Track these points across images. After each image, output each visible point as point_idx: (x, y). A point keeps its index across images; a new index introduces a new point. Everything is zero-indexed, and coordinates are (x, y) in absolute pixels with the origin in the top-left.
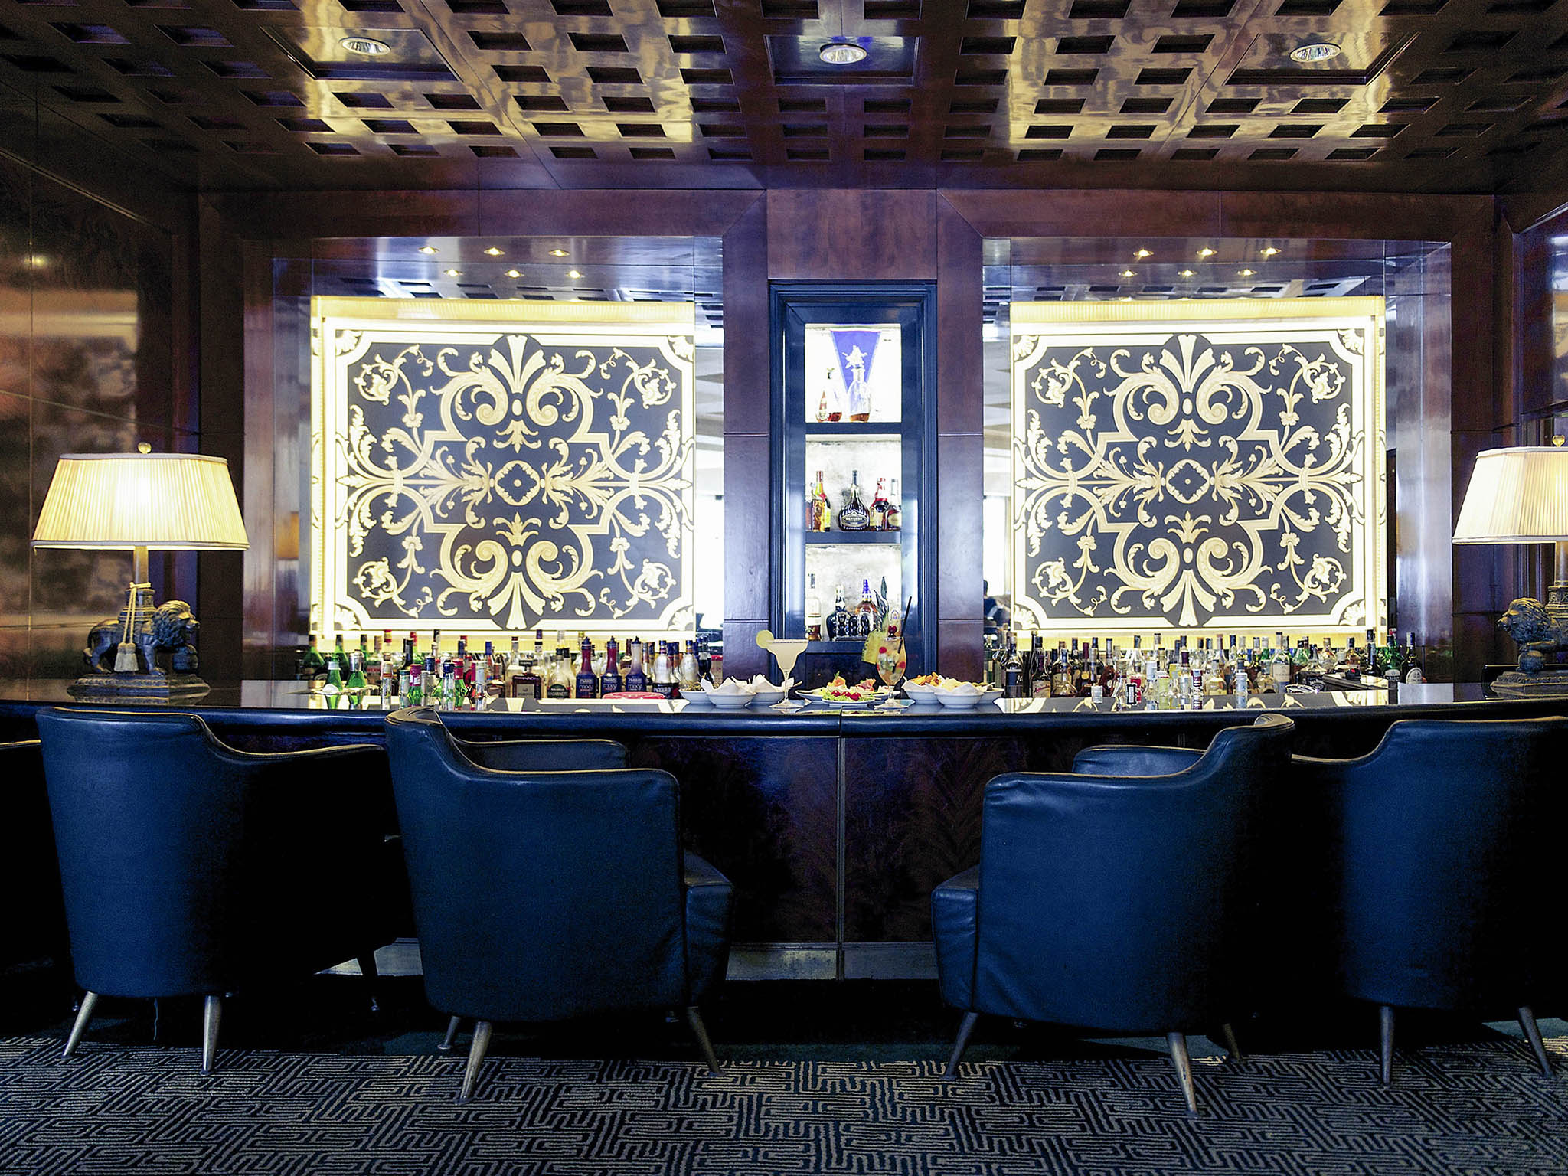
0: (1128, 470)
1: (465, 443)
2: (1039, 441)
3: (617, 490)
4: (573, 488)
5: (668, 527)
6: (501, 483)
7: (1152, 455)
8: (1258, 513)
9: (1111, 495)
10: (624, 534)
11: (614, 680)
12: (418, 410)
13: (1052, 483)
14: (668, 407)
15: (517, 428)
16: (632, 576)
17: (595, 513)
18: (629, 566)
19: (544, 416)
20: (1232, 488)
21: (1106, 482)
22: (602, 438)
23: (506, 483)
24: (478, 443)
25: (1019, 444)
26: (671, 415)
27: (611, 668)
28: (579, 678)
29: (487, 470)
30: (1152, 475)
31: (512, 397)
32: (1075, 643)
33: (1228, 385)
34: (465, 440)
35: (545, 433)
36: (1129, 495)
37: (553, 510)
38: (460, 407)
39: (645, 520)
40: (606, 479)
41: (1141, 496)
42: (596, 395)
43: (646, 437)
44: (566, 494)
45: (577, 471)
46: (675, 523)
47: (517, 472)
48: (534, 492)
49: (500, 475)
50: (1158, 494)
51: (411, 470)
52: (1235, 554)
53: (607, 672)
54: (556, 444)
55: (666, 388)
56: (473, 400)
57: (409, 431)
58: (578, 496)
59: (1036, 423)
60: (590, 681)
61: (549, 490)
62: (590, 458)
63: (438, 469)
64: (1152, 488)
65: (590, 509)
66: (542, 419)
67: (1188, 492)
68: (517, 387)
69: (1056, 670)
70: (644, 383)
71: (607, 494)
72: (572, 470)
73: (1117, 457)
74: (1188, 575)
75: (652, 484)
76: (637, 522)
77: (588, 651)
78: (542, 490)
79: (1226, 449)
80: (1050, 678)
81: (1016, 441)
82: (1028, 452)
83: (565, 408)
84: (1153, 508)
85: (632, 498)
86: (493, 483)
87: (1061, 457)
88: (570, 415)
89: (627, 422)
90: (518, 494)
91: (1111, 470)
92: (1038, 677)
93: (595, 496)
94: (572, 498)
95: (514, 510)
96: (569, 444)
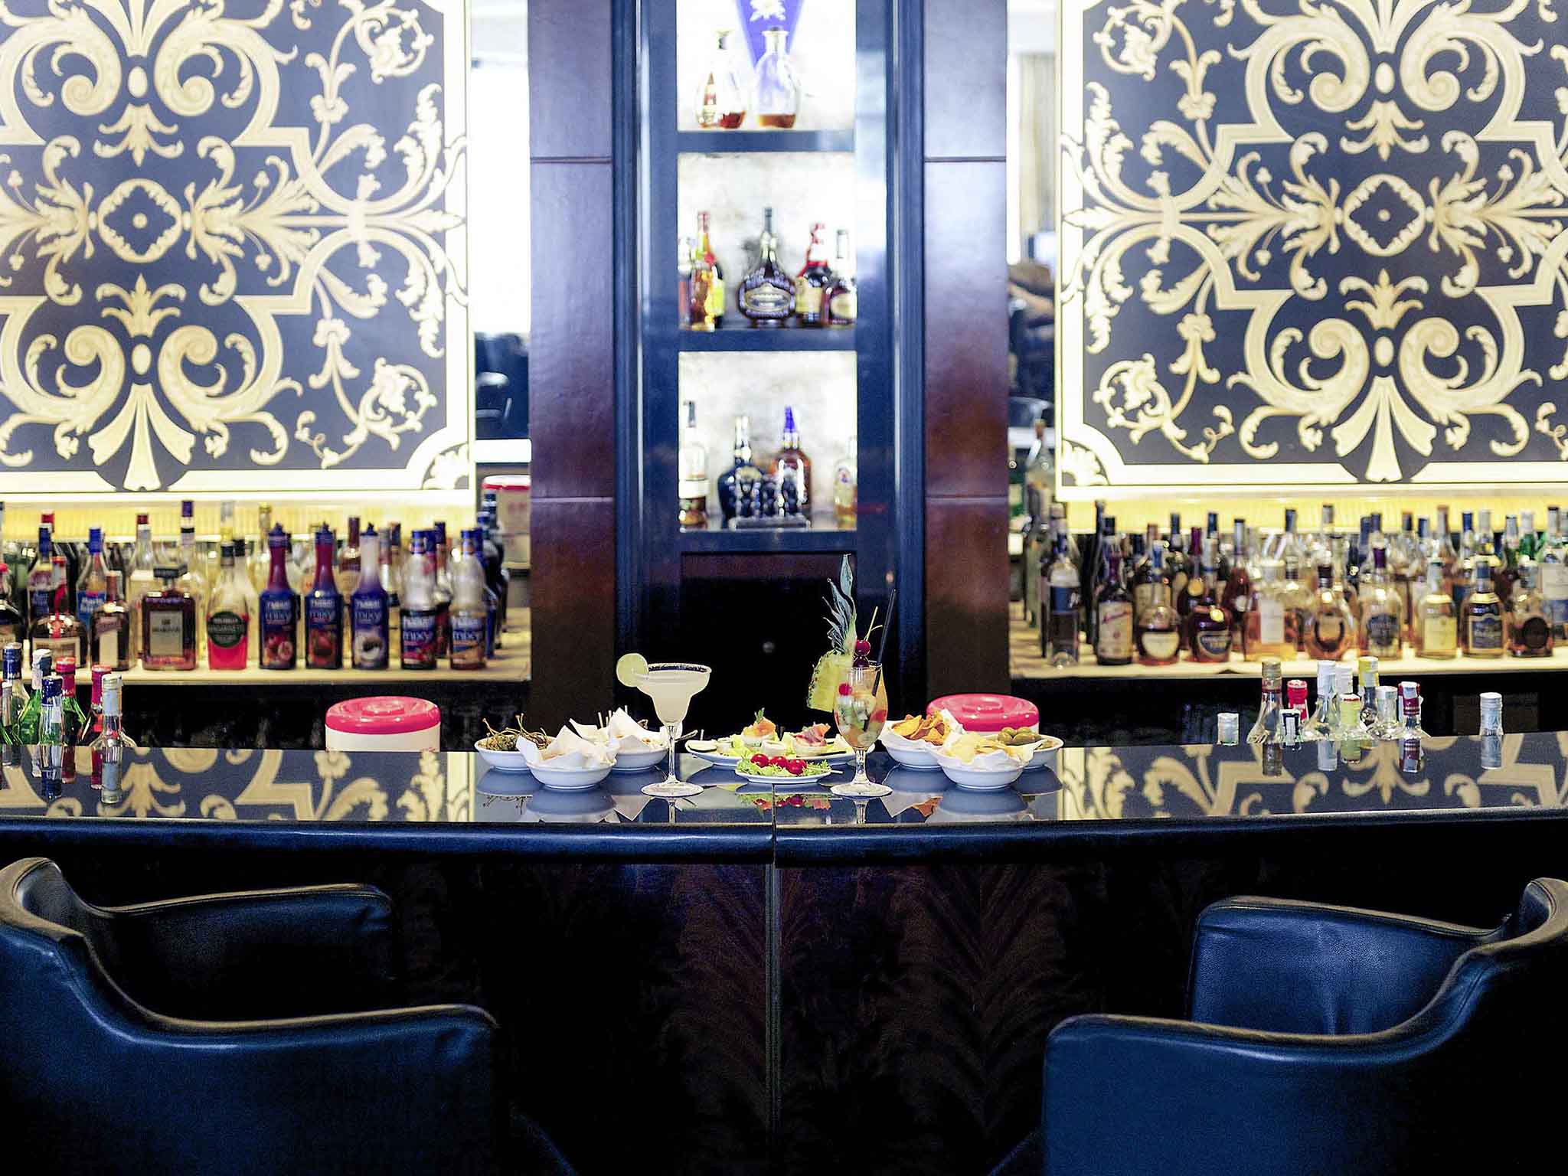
0: (1273, 193)
1: (41, 149)
2: (1108, 141)
3: (325, 231)
4: (244, 230)
5: (421, 299)
6: (109, 220)
7: (1317, 167)
8: (1514, 274)
9: (1241, 240)
10: (339, 312)
11: (328, 604)
13: (1134, 217)
14: (417, 81)
15: (139, 121)
16: (356, 389)
17: (285, 274)
18: (351, 372)
19: (188, 97)
20: (1467, 229)
21: (1231, 217)
22: (296, 138)
23: (119, 220)
24: (67, 149)
25: (1072, 147)
26: (425, 95)
27: (325, 581)
28: (264, 599)
29: (83, 197)
30: (1318, 204)
31: (127, 64)
32: (1175, 522)
33: (1462, 40)
34: (40, 141)
35: (190, 129)
36: (1274, 240)
37: (206, 271)
38: (32, 83)
39: (377, 286)
40: (305, 213)
41: (1296, 243)
42: (285, 59)
43: (379, 134)
44: (231, 240)
45: (252, 198)
46: (434, 291)
47: (140, 201)
48: (170, 237)
49: (108, 205)
50: (1329, 240)
52: (1471, 350)
53: (316, 587)
54: (210, 150)
55: (415, 45)
56: (55, 68)
58: (252, 245)
59: (1102, 107)
60: (285, 605)
61: (199, 234)
62: (274, 175)
64: (1317, 228)
65: (275, 269)
66: (185, 103)
67: (1384, 235)
68: (138, 45)
69: (1142, 576)
70: (373, 36)
71: (306, 239)
72: (241, 195)
73: (1252, 169)
74: (1384, 387)
75: (392, 221)
76: (363, 290)
77: (280, 545)
78: (186, 235)
79: (1454, 155)
80: (1130, 597)
81: (1062, 140)
82: (1086, 161)
83: (227, 83)
84: (1320, 264)
85: (352, 248)
86: (96, 221)
87: (1148, 169)
88: (237, 94)
89: (342, 108)
90: (140, 241)
91: (1242, 194)
92: (1108, 595)
93: (285, 244)
94: (242, 247)
95: (134, 270)
96: (234, 149)
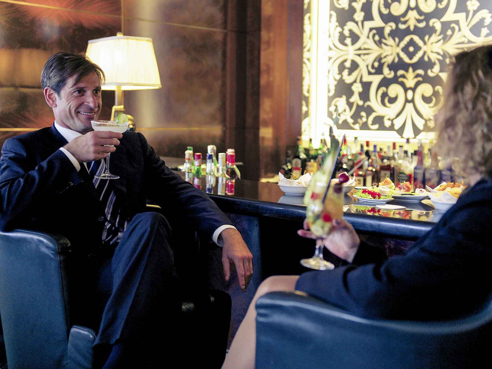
1: (384, 27)
4: (443, 51)
6: (403, 49)
12: (362, 10)
15: (412, 15)
19: (427, 6)
22: (461, 17)
23: (405, 49)
24: (391, 27)
29: (395, 42)
34: (384, 25)
35: (428, 17)
37: (430, 65)
44: (438, 54)
45: (446, 39)
47: (412, 43)
48: (420, 54)
49: (402, 44)
51: (357, 45)
54: (433, 23)
57: (357, 23)
58: (445, 55)
61: (429, 52)
62: (453, 30)
63: (371, 44)
66: (427, 8)
72: (443, 38)
78: (425, 53)
86: (398, 50)
88: (443, 3)
90: (411, 56)
94: (442, 56)
95: (409, 65)
96: (441, 22)
